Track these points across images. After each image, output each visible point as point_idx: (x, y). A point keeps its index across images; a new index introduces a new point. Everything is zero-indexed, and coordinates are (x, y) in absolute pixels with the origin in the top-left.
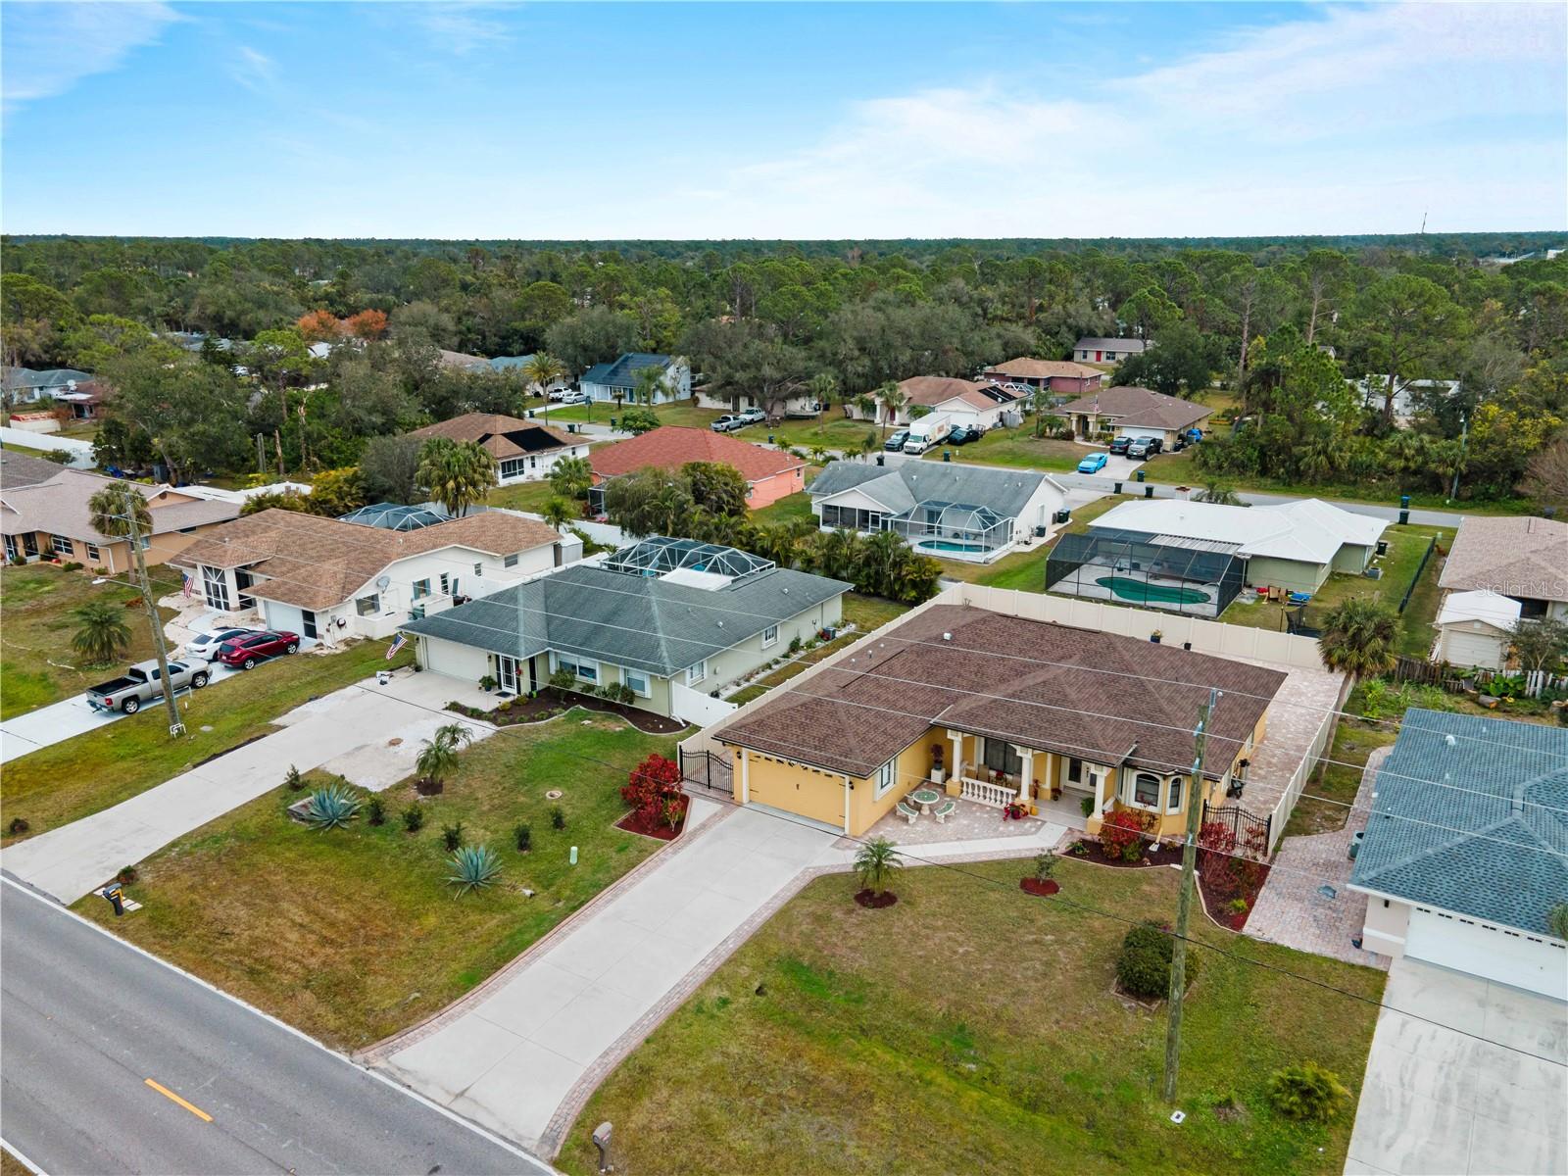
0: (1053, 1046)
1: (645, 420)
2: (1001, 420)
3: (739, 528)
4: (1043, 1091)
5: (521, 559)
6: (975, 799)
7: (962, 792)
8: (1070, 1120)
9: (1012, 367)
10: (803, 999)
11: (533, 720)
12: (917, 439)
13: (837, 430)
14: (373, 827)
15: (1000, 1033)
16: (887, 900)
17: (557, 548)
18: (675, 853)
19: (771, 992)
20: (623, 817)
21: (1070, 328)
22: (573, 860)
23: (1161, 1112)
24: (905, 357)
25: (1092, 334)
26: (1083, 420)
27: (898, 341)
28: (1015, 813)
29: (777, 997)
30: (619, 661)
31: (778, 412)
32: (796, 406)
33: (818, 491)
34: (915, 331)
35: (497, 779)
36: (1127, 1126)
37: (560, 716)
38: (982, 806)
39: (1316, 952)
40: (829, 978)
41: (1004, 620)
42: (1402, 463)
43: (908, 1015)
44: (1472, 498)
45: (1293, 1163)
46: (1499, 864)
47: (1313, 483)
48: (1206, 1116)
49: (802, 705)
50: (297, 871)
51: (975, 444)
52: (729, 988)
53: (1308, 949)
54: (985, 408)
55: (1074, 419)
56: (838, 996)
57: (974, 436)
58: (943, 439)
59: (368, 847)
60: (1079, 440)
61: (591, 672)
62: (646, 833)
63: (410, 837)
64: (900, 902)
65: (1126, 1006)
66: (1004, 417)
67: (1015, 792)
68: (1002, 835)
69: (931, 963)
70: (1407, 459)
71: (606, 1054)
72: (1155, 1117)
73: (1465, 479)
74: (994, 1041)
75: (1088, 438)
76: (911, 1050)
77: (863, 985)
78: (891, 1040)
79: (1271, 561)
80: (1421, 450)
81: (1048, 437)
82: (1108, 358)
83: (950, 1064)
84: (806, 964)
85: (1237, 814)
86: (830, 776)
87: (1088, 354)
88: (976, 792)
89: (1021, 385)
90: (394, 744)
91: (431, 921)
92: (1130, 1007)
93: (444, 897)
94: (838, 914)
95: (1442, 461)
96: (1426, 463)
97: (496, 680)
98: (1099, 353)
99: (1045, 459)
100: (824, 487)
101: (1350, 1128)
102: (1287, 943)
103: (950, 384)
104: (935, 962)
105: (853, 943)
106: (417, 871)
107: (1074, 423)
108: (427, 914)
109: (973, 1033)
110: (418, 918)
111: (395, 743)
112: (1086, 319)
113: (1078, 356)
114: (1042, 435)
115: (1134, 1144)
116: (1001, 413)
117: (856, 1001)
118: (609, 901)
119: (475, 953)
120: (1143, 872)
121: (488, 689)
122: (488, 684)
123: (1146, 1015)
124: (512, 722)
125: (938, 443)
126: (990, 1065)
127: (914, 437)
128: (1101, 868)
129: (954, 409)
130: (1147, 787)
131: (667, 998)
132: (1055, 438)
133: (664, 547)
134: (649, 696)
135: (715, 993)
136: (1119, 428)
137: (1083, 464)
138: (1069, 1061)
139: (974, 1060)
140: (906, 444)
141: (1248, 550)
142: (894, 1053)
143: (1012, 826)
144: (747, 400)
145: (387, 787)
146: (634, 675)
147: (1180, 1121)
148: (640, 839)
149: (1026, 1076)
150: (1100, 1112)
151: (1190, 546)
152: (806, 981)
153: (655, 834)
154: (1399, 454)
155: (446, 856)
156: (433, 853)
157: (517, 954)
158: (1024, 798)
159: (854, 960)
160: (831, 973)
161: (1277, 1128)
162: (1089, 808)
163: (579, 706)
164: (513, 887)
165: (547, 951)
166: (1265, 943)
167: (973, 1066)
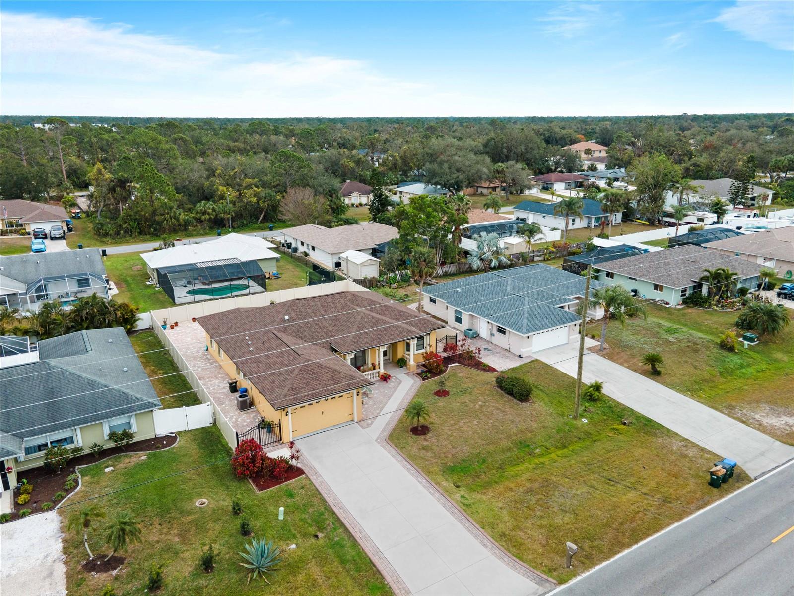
0: (543, 427)
8: (575, 441)
10: (471, 476)
15: (529, 435)
16: (425, 428)
18: (318, 475)
19: (460, 484)
20: (253, 486)
22: (282, 517)
23: (581, 422)
28: (385, 378)
29: (464, 483)
30: (97, 418)
36: (583, 432)
37: (81, 478)
39: (519, 364)
40: (466, 463)
42: (207, 216)
43: (503, 452)
44: (238, 227)
45: (614, 409)
46: (539, 311)
47: (169, 233)
48: (587, 415)
53: (517, 365)
56: (477, 465)
61: (71, 440)
65: (528, 405)
67: (378, 370)
68: (395, 388)
70: (209, 214)
71: (484, 545)
72: (582, 425)
74: (531, 438)
75: (4, 234)
76: (520, 461)
77: (477, 455)
78: (511, 463)
80: (214, 210)
83: (532, 454)
84: (452, 465)
85: (446, 339)
86: (342, 396)
94: (425, 443)
95: (225, 212)
96: (217, 215)
102: (512, 367)
104: (479, 431)
105: (449, 446)
109: (524, 441)
115: (591, 434)
117: (484, 462)
119: (348, 581)
120: (449, 372)
123: (535, 404)
124: (55, 502)
126: (540, 446)
128: (440, 378)
131: (453, 513)
135: (457, 497)
136: (26, 224)
138: (552, 428)
139: (537, 448)
142: (520, 465)
143: (391, 383)
145: (67, 591)
146: (118, 421)
147: (586, 421)
148: (287, 485)
149: (551, 440)
150: (575, 434)
151: (215, 264)
152: (461, 470)
153: (287, 479)
154: (205, 213)
155: (214, 576)
156: (202, 582)
157: (369, 561)
158: (382, 370)
159: (462, 451)
160: (463, 461)
161: (599, 405)
162: (402, 363)
163: (80, 467)
164: (283, 551)
165: (376, 548)
166: (509, 370)
167: (538, 450)
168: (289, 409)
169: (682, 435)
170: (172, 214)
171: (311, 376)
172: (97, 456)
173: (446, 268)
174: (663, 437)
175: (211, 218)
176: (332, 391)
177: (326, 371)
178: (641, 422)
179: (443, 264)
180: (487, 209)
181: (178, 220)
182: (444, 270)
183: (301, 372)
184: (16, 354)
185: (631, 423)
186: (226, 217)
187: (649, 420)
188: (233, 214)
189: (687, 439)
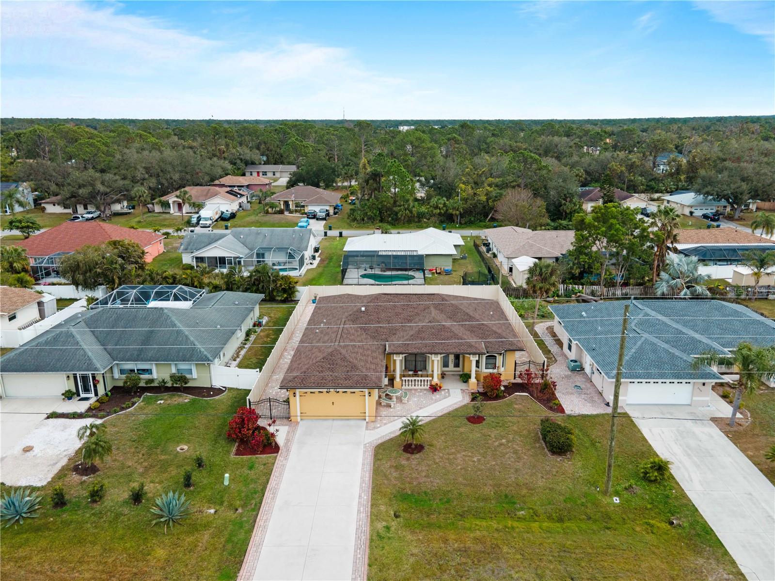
0: (551, 489)
1: (28, 222)
2: (240, 207)
3: (165, 275)
4: (560, 511)
5: (18, 315)
6: (410, 387)
7: (402, 385)
8: (580, 519)
9: (226, 180)
10: (421, 512)
11: (123, 409)
12: (206, 219)
13: (151, 219)
14: (59, 509)
15: (524, 491)
16: (419, 448)
17: (40, 304)
18: (286, 459)
19: (402, 514)
20: (234, 449)
21: (241, 160)
22: (226, 483)
23: (609, 500)
24: (176, 177)
25: (253, 163)
26: (286, 203)
27: (170, 169)
28: (434, 389)
29: (407, 515)
30: (166, 359)
31: (108, 212)
32: (117, 207)
33: (186, 249)
34: (176, 163)
35: (133, 450)
36: (602, 512)
37: (139, 402)
38: (416, 390)
39: (598, 413)
40: (427, 496)
41: (386, 296)
42: (438, 211)
43: (477, 499)
44: (465, 223)
45: (670, 501)
46: (651, 356)
47: (404, 224)
48: (626, 495)
49: (323, 359)
50: (20, 558)
51: (235, 220)
52: (385, 521)
53: (595, 413)
54: (233, 201)
55: (282, 203)
56: (437, 503)
57: (233, 216)
58: (218, 218)
59: (66, 524)
60: (286, 213)
61: (149, 371)
62: (257, 454)
63: (97, 507)
64: (426, 447)
65: (558, 460)
66: (242, 205)
67: (431, 378)
68: (436, 401)
69: (468, 470)
70: (440, 209)
72: (608, 504)
73: (462, 216)
74: (524, 496)
75: (291, 212)
76: (490, 516)
77: (445, 493)
78: (478, 514)
79: (437, 256)
80: (445, 205)
81: (271, 213)
82: (263, 175)
83: (511, 514)
84: (410, 493)
85: (530, 364)
86: (354, 393)
87: (253, 173)
88: (410, 383)
89: (243, 189)
90: (28, 451)
91: (161, 553)
92: (561, 460)
93: (156, 534)
94: (404, 462)
95: (454, 208)
96: (447, 210)
97: (74, 390)
98: (258, 173)
99: (277, 223)
100: (190, 247)
101: (674, 479)
102: (586, 413)
103: (209, 190)
104: (469, 469)
105: (424, 474)
106: (120, 525)
107: (282, 205)
108: (153, 550)
109: (513, 497)
110: (149, 554)
111: (28, 449)
112: (249, 155)
113: (248, 174)
114: (267, 212)
115: (610, 518)
116: (240, 203)
117: (447, 502)
118: (273, 498)
119: (215, 559)
120: (508, 400)
121: (70, 398)
122: (69, 395)
123: (569, 461)
124: (108, 414)
125: (216, 221)
126: (530, 508)
127: (204, 218)
128: (493, 403)
129: (217, 202)
130: (492, 361)
131: (358, 538)
132: (275, 213)
133: (135, 291)
134: (197, 377)
135: (380, 525)
136: (307, 206)
137: (299, 224)
138: (560, 494)
139: (522, 509)
140: (201, 222)
141: (421, 252)
142: (485, 520)
143: (437, 395)
144: (82, 207)
145: (50, 480)
146: (183, 366)
147: (618, 501)
148: (257, 458)
149: (549, 507)
150: (588, 511)
151: (399, 254)
152: (415, 502)
153: (263, 453)
154: (437, 207)
155: (137, 509)
156: (126, 510)
157: (245, 549)
158: (436, 380)
159: (432, 482)
160: (425, 493)
161: (653, 489)
162: (465, 378)
163: (148, 394)
164: (200, 511)
165: (262, 540)
166: (579, 415)
167: (523, 512)
168: (297, 391)
169: (740, 567)
170: (406, 206)
171: (329, 366)
172: (163, 390)
173: (626, 290)
174: (708, 559)
175: (440, 212)
176: (338, 384)
177: (346, 364)
178: (694, 529)
179: (625, 284)
180: (755, 228)
181: (411, 212)
182: (624, 291)
183: (322, 360)
184: (181, 300)
185: (680, 526)
186: (454, 213)
187: (708, 531)
188: (462, 210)
189: (742, 574)
